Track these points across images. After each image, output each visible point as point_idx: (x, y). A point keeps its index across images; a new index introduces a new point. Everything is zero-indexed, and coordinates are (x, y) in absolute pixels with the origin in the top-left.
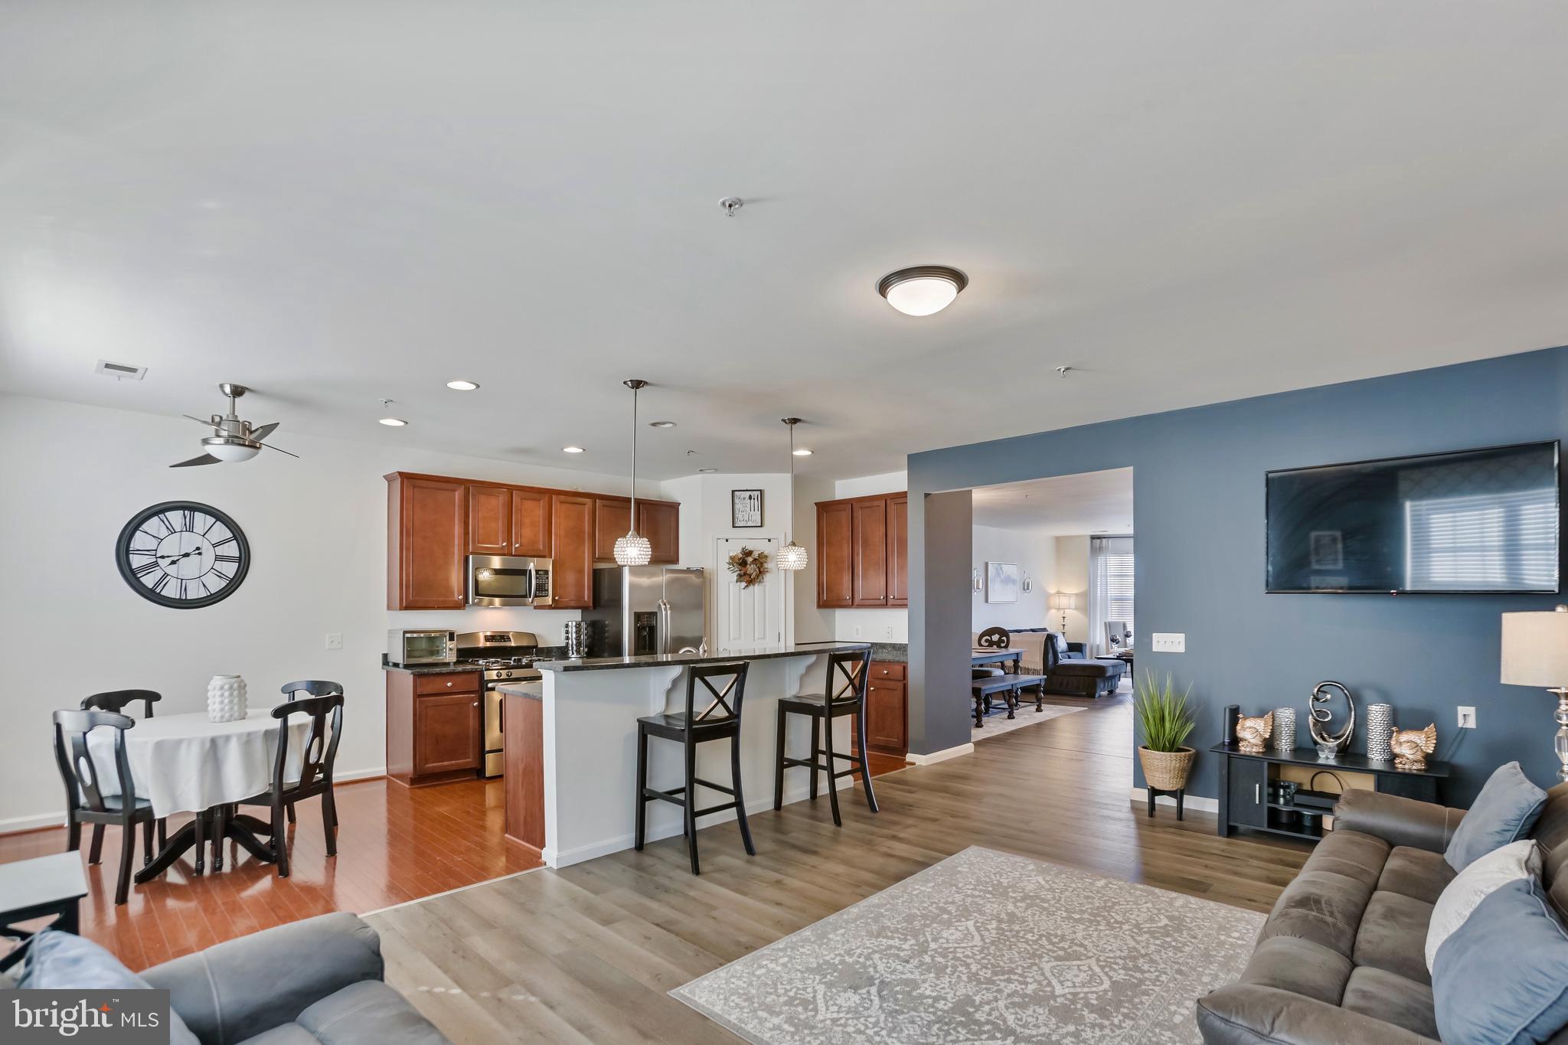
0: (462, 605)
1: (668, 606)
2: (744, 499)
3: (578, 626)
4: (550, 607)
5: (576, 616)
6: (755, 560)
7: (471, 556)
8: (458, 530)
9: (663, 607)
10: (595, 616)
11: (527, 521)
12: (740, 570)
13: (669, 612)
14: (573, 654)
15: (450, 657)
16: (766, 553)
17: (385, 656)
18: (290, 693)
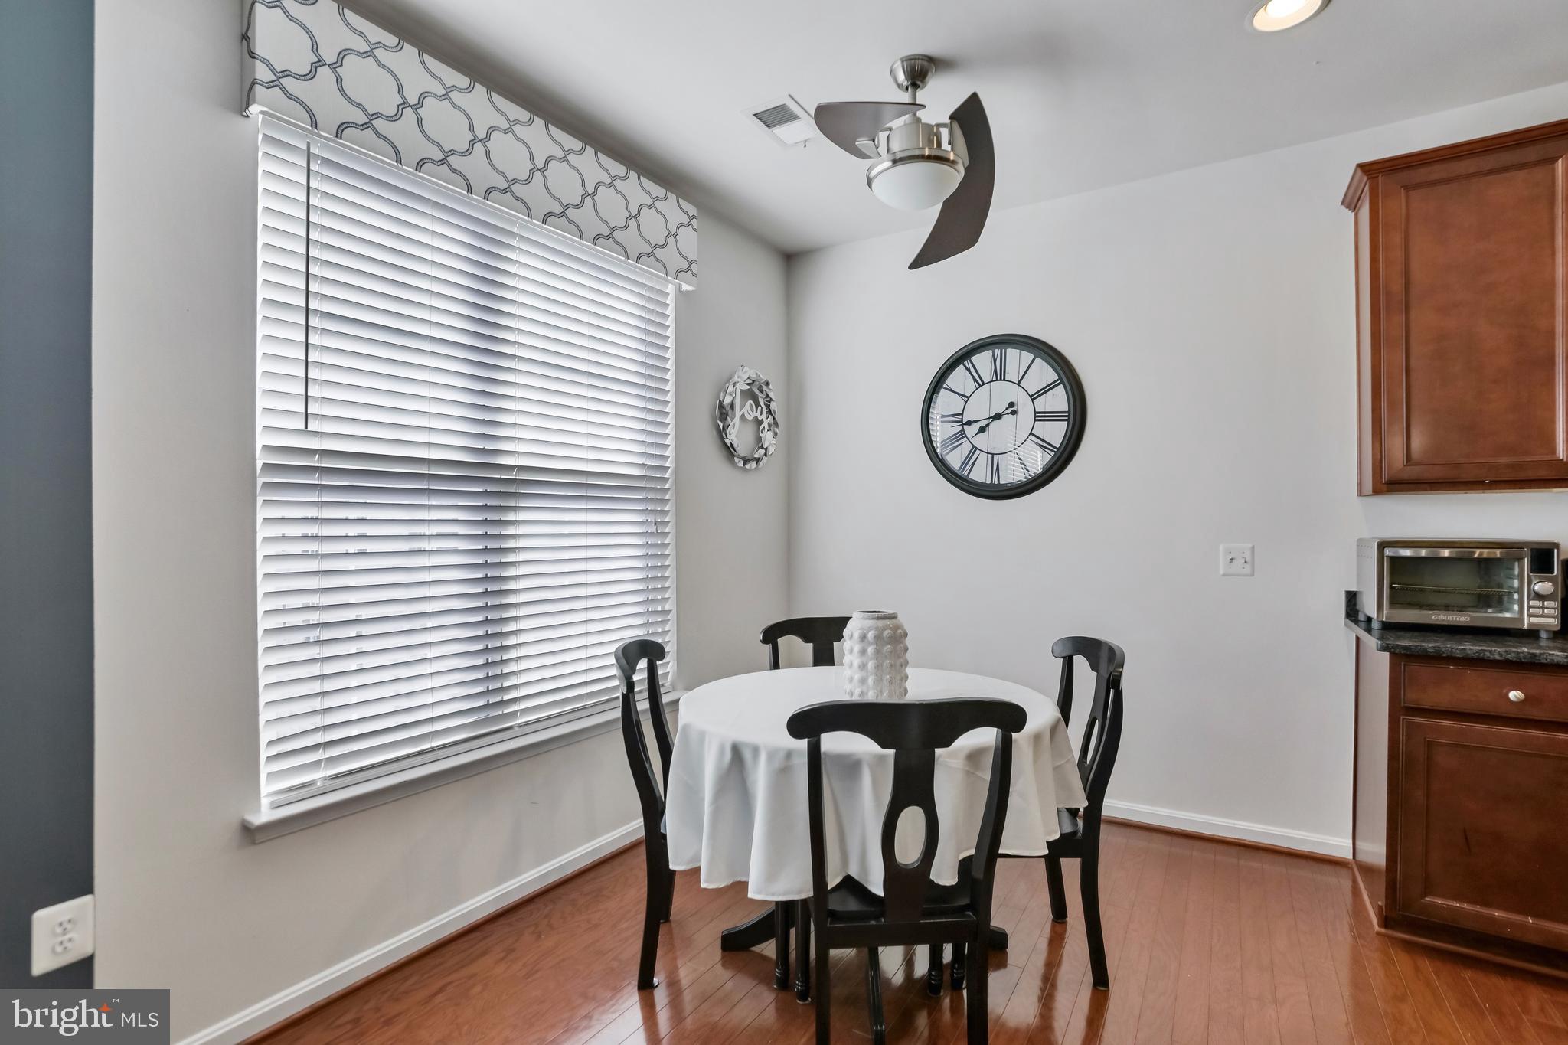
17: (1352, 598)
18: (1064, 658)
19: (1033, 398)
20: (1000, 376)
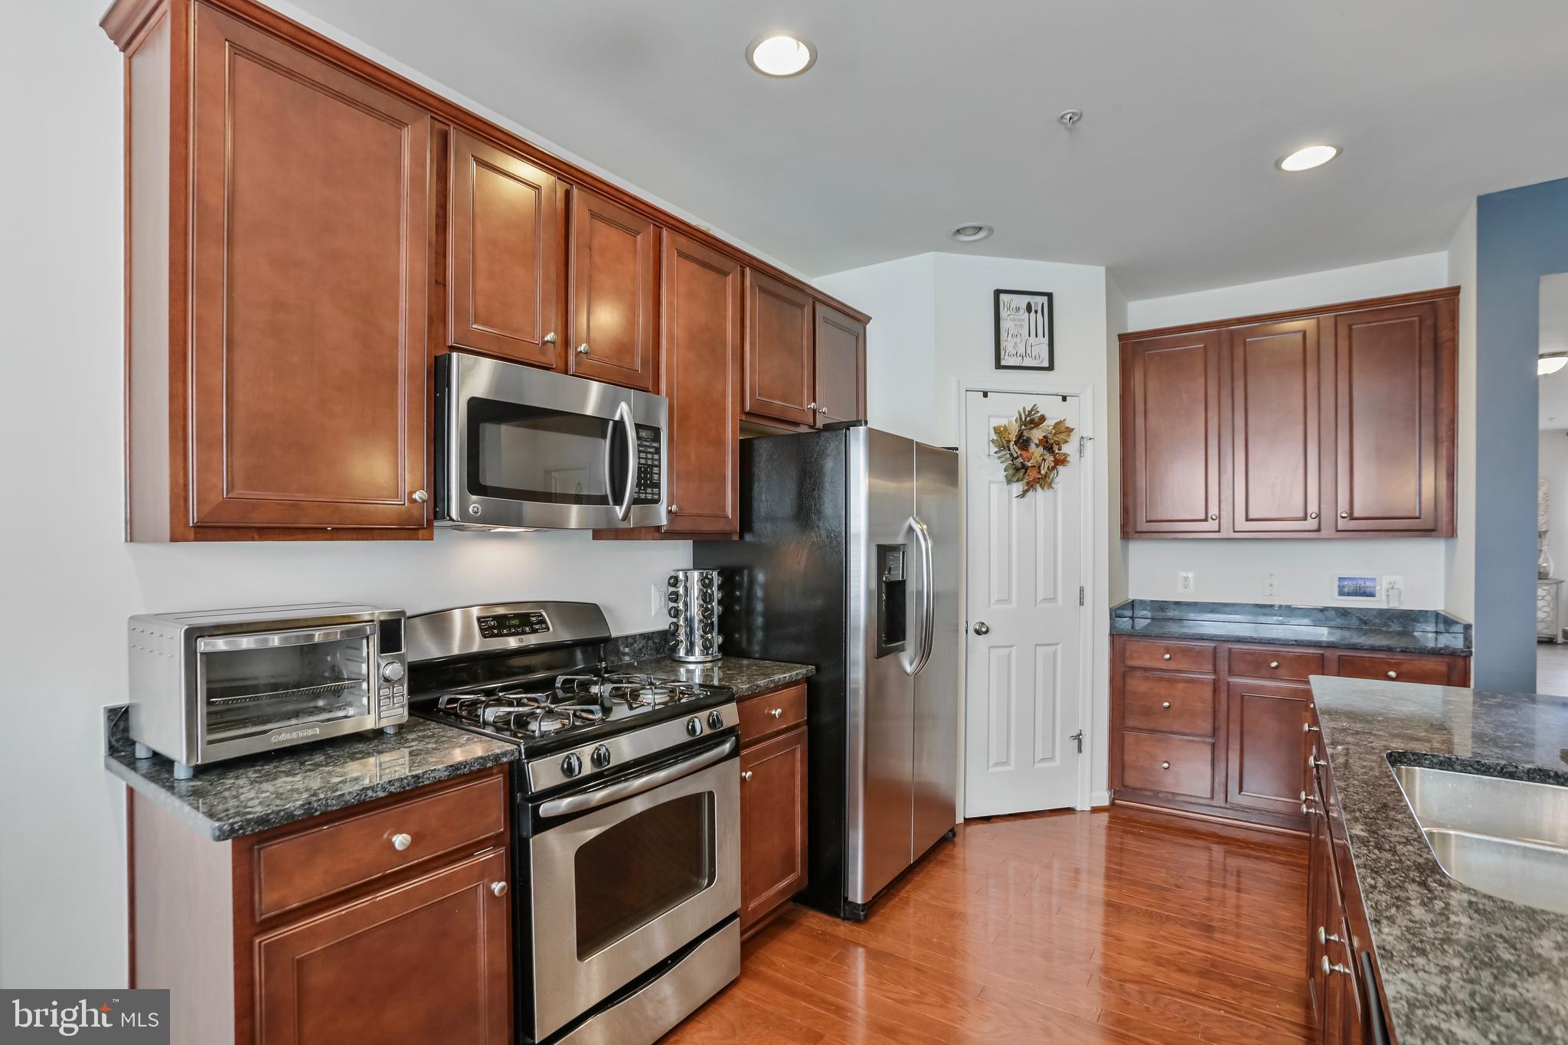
0: (423, 522)
1: (927, 531)
2: (1018, 309)
3: (700, 582)
6: (1045, 436)
7: (454, 359)
9: (919, 532)
11: (605, 282)
12: (1013, 458)
13: (929, 545)
15: (391, 706)
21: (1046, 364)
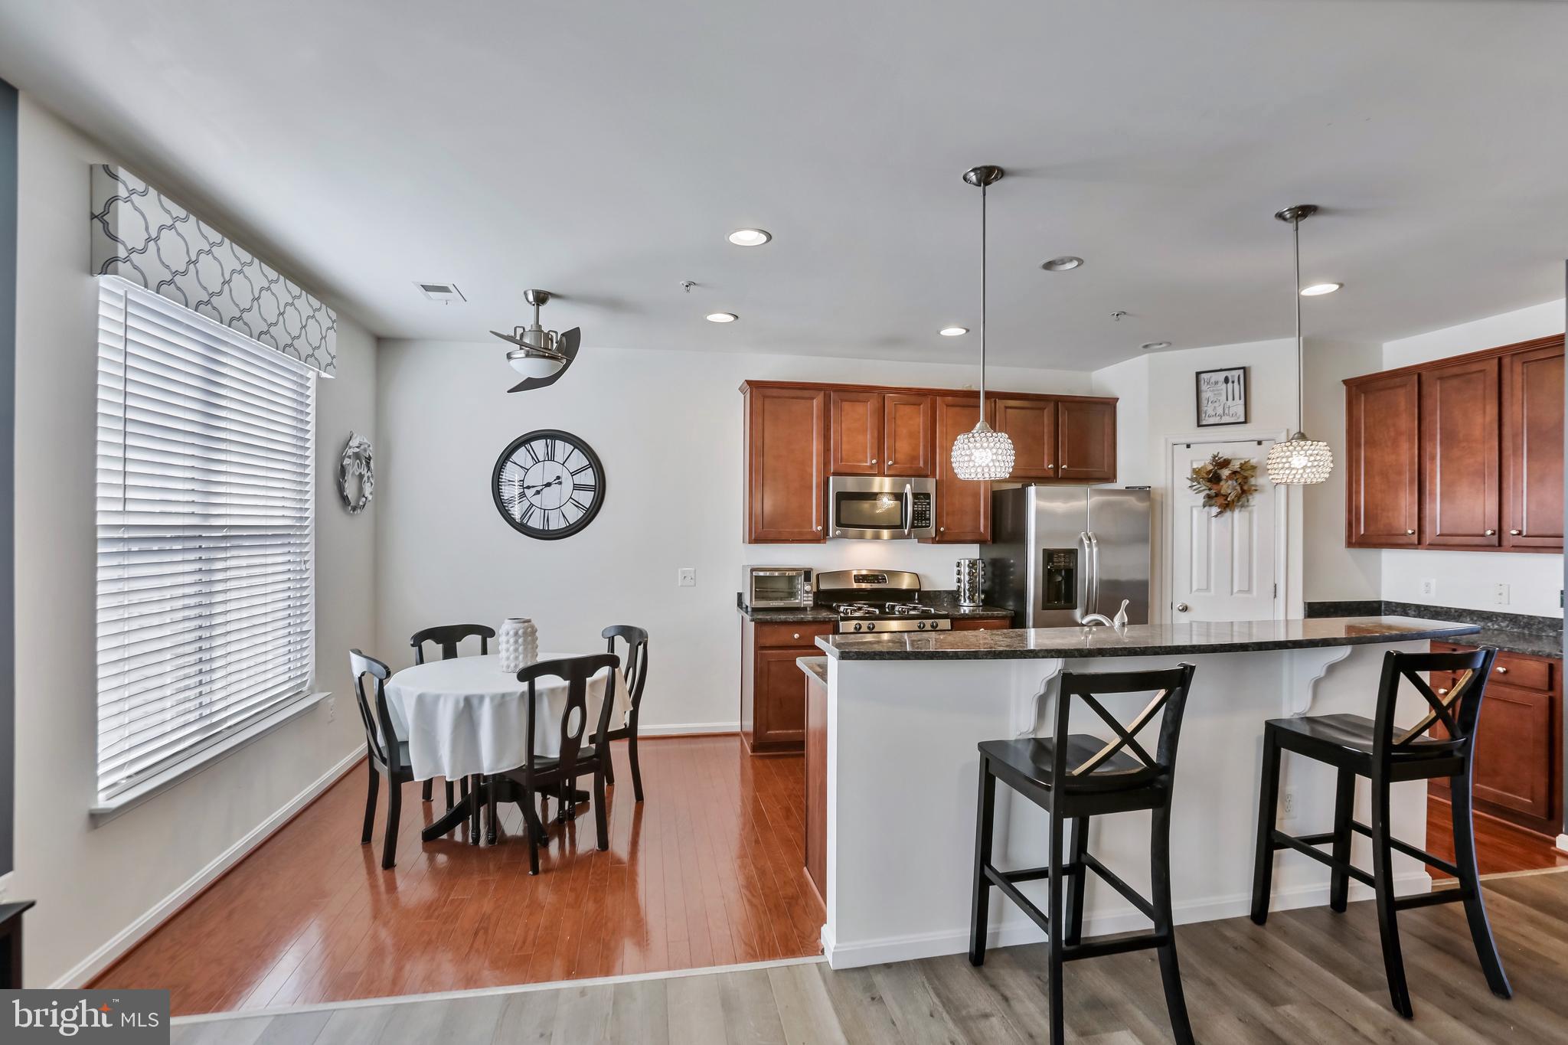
0: (822, 537)
1: (1094, 541)
2: (1216, 383)
3: (973, 564)
4: (934, 541)
5: (973, 551)
6: (1235, 473)
7: (831, 478)
8: (816, 446)
9: (1086, 542)
10: (996, 552)
11: (903, 431)
12: (1210, 489)
13: (1095, 550)
14: (965, 601)
15: (807, 600)
16: (1253, 462)
17: (740, 595)
18: (609, 638)
19: (573, 474)
20: (551, 458)
21: (1242, 419)
